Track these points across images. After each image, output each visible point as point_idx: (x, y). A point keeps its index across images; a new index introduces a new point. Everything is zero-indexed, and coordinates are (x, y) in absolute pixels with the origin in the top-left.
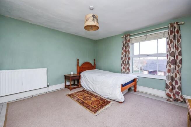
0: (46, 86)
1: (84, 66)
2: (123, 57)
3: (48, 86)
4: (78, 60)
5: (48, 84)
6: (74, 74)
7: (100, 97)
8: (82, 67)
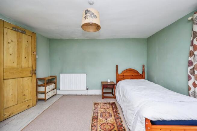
0: (86, 89)
1: (125, 74)
2: (193, 61)
3: (87, 89)
4: (117, 66)
5: (88, 88)
6: (110, 82)
7: (121, 121)
8: (122, 74)
